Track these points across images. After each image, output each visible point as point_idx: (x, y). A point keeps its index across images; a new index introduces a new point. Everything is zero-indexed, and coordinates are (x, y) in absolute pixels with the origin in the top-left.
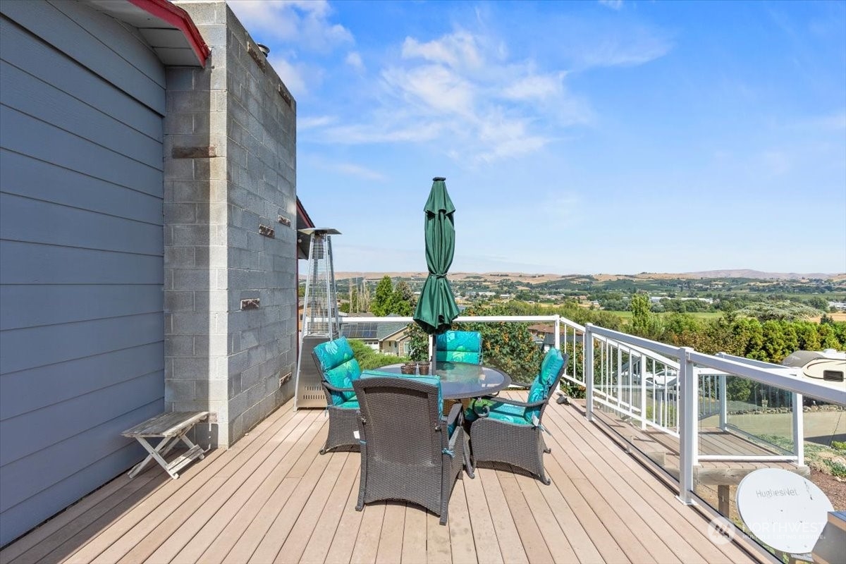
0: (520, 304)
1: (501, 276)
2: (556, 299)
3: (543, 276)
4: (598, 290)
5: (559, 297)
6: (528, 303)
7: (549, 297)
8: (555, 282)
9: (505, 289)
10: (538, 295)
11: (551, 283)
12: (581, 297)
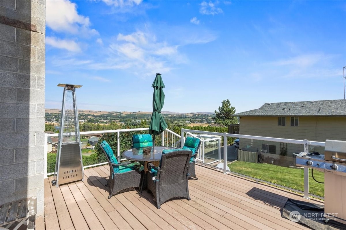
0: (90, 124)
1: (80, 111)
2: (107, 122)
3: (100, 112)
4: (123, 118)
5: (107, 121)
6: (93, 123)
7: (103, 121)
8: (106, 114)
9: (82, 117)
10: (98, 120)
11: (104, 115)
12: (117, 121)
